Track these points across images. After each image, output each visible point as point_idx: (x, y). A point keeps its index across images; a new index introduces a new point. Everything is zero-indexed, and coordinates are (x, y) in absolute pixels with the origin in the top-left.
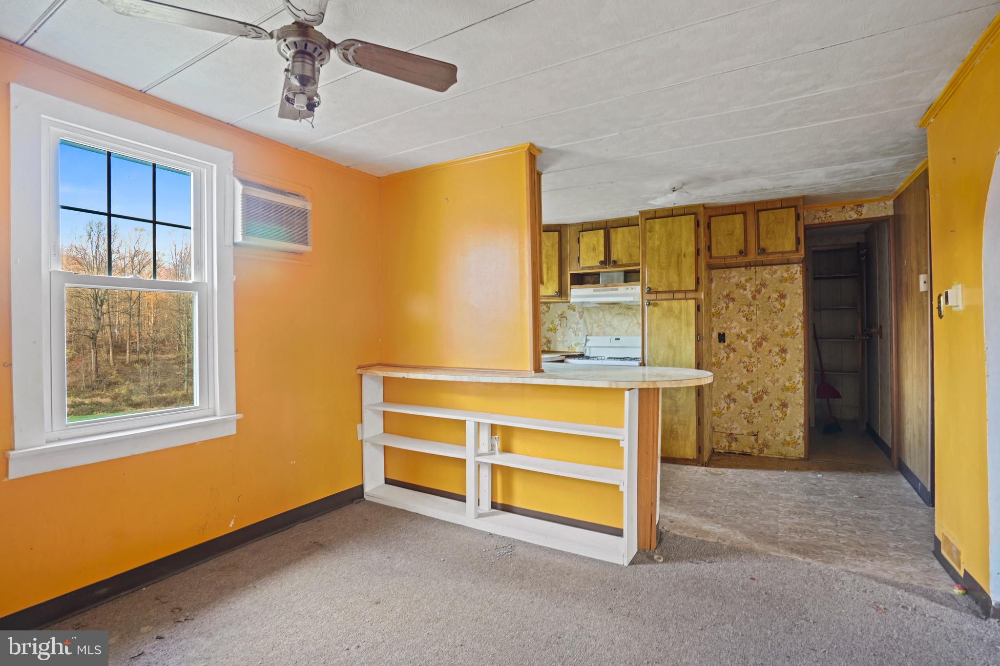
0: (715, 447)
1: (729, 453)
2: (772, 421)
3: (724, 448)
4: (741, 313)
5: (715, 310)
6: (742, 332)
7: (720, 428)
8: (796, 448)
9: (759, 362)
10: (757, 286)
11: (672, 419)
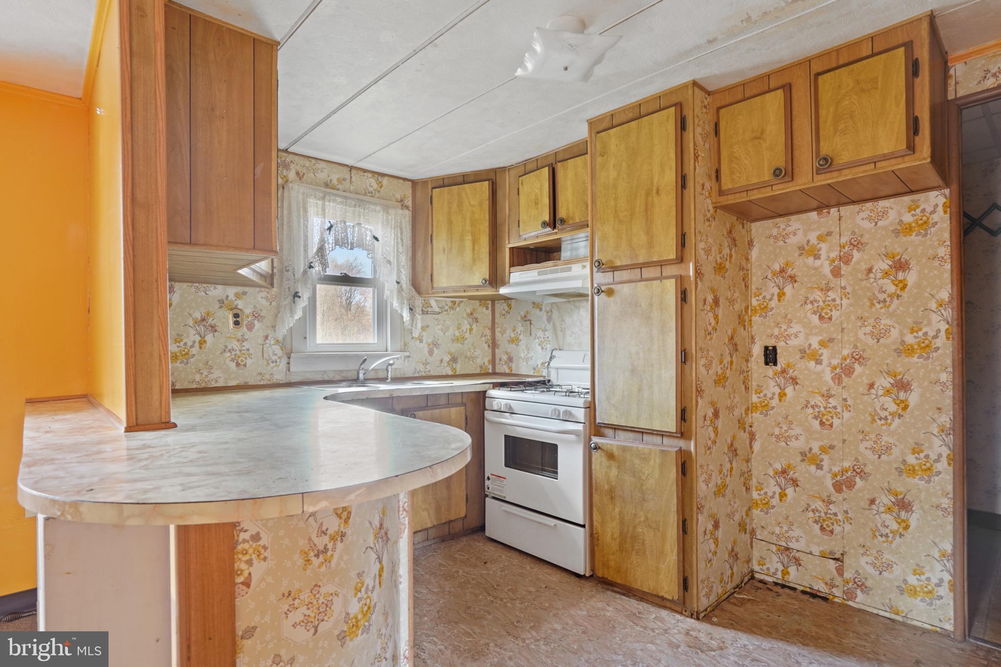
0: (756, 568)
1: (783, 586)
2: (875, 536)
3: (775, 574)
4: (809, 306)
5: (758, 300)
6: (810, 345)
7: (766, 533)
8: (931, 604)
9: (847, 407)
10: (842, 247)
11: (635, 514)
